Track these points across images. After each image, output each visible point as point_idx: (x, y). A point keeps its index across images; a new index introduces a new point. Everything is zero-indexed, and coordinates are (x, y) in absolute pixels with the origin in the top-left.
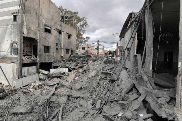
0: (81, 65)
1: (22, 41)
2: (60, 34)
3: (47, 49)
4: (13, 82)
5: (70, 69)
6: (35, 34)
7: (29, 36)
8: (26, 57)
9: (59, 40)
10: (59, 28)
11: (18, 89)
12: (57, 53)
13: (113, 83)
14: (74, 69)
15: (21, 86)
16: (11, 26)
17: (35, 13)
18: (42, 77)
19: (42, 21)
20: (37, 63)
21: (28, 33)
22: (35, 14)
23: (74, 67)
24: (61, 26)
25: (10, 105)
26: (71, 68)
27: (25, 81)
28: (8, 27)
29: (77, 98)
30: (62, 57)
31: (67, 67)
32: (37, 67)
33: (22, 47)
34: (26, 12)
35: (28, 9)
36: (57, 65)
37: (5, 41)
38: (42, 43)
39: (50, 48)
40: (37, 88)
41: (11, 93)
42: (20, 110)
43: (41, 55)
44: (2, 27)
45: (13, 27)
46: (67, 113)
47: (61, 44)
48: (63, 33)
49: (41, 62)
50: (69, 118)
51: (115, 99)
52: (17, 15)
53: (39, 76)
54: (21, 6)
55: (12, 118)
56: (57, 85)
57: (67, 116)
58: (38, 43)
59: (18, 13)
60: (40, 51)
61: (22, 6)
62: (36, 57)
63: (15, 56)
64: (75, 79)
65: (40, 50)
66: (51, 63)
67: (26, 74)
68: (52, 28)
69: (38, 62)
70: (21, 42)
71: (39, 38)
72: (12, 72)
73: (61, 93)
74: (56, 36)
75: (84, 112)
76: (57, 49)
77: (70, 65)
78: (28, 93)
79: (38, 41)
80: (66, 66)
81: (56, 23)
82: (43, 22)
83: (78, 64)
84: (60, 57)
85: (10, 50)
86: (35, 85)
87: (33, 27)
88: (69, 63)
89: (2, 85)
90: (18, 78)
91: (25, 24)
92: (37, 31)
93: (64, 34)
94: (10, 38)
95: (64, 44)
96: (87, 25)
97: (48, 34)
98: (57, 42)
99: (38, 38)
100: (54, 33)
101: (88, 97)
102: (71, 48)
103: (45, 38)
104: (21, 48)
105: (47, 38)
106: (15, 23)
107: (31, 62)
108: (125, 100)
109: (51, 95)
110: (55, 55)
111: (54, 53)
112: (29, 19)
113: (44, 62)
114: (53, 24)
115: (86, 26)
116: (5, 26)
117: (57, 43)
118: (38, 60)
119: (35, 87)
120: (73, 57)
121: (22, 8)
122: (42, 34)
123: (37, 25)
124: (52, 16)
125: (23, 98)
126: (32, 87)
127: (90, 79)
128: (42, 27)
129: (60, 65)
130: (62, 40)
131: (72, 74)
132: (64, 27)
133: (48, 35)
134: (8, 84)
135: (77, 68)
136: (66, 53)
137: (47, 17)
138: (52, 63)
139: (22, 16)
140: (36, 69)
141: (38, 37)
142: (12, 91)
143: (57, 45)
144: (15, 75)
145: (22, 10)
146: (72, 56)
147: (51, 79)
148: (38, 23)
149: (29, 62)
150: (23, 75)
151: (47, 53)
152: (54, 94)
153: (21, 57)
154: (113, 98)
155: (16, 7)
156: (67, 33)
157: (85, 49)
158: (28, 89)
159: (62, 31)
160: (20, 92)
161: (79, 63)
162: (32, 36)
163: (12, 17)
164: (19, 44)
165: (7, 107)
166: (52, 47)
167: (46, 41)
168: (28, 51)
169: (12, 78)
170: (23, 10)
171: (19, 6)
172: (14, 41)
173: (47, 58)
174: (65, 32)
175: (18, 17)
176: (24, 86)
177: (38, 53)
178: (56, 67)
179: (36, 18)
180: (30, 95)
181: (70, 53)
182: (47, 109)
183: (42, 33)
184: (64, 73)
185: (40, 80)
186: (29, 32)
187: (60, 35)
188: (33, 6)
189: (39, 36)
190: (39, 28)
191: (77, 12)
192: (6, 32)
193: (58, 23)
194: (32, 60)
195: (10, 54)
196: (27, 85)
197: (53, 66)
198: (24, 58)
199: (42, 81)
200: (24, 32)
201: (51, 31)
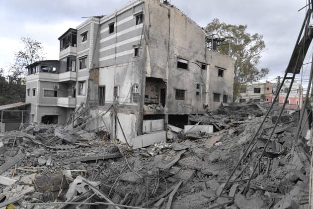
0: (235, 122)
1: (144, 83)
2: (204, 69)
3: (180, 94)
4: (131, 139)
5: (217, 127)
6: (163, 73)
7: (153, 76)
8: (149, 105)
9: (202, 79)
10: (202, 59)
11: (136, 149)
12: (198, 100)
13: (273, 159)
14: (223, 128)
15: (141, 147)
16: (132, 64)
17: (164, 41)
18: (171, 136)
19: (173, 52)
20: (164, 115)
21: (152, 72)
22: (163, 43)
23: (224, 125)
24: (205, 56)
25: (122, 170)
26: (217, 125)
27: (146, 140)
28: (128, 65)
29: (208, 176)
30: (205, 107)
31: (211, 124)
32: (164, 122)
33: (144, 93)
34: (150, 42)
35: (154, 37)
36: (196, 120)
37: (125, 84)
38: (173, 85)
39: (186, 92)
40: (160, 152)
41: (126, 154)
42: (130, 178)
43: (170, 103)
44: (122, 66)
45: (134, 65)
46: (184, 194)
47: (204, 85)
48: (208, 67)
49: (169, 114)
50: (184, 201)
51: (261, 186)
52: (139, 48)
53: (167, 135)
54: (143, 36)
55: (119, 186)
56: (185, 151)
57: (183, 197)
58: (167, 86)
59: (140, 45)
60: (169, 98)
61: (145, 36)
62: (164, 106)
63: (135, 104)
64: (216, 144)
65: (170, 96)
66: (186, 116)
67: (148, 130)
68: (190, 61)
69: (165, 113)
70: (142, 85)
71: (169, 78)
72: (130, 127)
73: (186, 164)
74: (197, 74)
75: (210, 198)
76: (198, 93)
77: (217, 121)
78: (147, 157)
79: (167, 82)
80: (209, 121)
81: (196, 53)
82: (175, 53)
83: (232, 120)
84: (203, 107)
85: (129, 97)
86: (158, 148)
87: (160, 63)
88: (216, 116)
89: (119, 142)
90: (138, 135)
91: (149, 59)
92: (166, 67)
93: (210, 68)
94: (130, 80)
95: (209, 85)
96: (264, 46)
97: (183, 71)
98: (198, 83)
99: (167, 79)
100: (194, 68)
101: (225, 178)
102: (224, 91)
103: (178, 77)
104: (142, 94)
105: (181, 77)
106: (137, 59)
107: (156, 113)
108: (282, 192)
109: (172, 164)
110: (193, 103)
111: (192, 99)
112: (154, 51)
113: (175, 114)
114: (192, 54)
115: (261, 48)
116: (126, 64)
117: (197, 85)
118: (166, 110)
119: (158, 150)
120: (226, 107)
121: (145, 38)
122: (173, 71)
123: (166, 59)
124: (191, 43)
125: (138, 163)
126: (153, 149)
127: (237, 148)
128: (174, 61)
129: (201, 119)
130: (208, 78)
131: (216, 136)
132: (211, 57)
133: (183, 73)
134: (125, 142)
135: (227, 126)
136: (214, 101)
137: (181, 46)
138: (188, 115)
139: (145, 49)
140: (163, 123)
141: (167, 76)
142: (128, 151)
143: (198, 88)
144: (134, 130)
145: (144, 41)
146: (224, 104)
147: (181, 141)
148: (167, 56)
149: (153, 113)
150: (144, 130)
151: (181, 101)
152: (176, 164)
153: (141, 106)
154: (257, 184)
155: (137, 37)
156: (216, 66)
157: (259, 92)
158: (149, 152)
159: (207, 64)
160: (137, 154)
161: (233, 118)
162: (158, 75)
163: (133, 51)
164: (139, 88)
165: (119, 171)
166: (188, 91)
167: (180, 82)
168: (153, 96)
169: (130, 135)
170: (146, 40)
171: (141, 36)
172: (134, 85)
173: (180, 109)
174: (213, 65)
175: (140, 50)
176: (145, 147)
177: (167, 100)
178: (193, 123)
179: (164, 49)
180: (149, 160)
181: (221, 100)
182: (157, 182)
183: (174, 69)
184: (204, 133)
185: (168, 140)
186: (154, 70)
187: (204, 71)
188: (161, 32)
189: (169, 75)
190: (169, 63)
191: (244, 25)
192: (126, 72)
193: (200, 52)
194: (157, 110)
195: (129, 101)
196: (149, 146)
197: (190, 121)
198: (145, 107)
199: (170, 142)
200: (147, 71)
201: (189, 66)
